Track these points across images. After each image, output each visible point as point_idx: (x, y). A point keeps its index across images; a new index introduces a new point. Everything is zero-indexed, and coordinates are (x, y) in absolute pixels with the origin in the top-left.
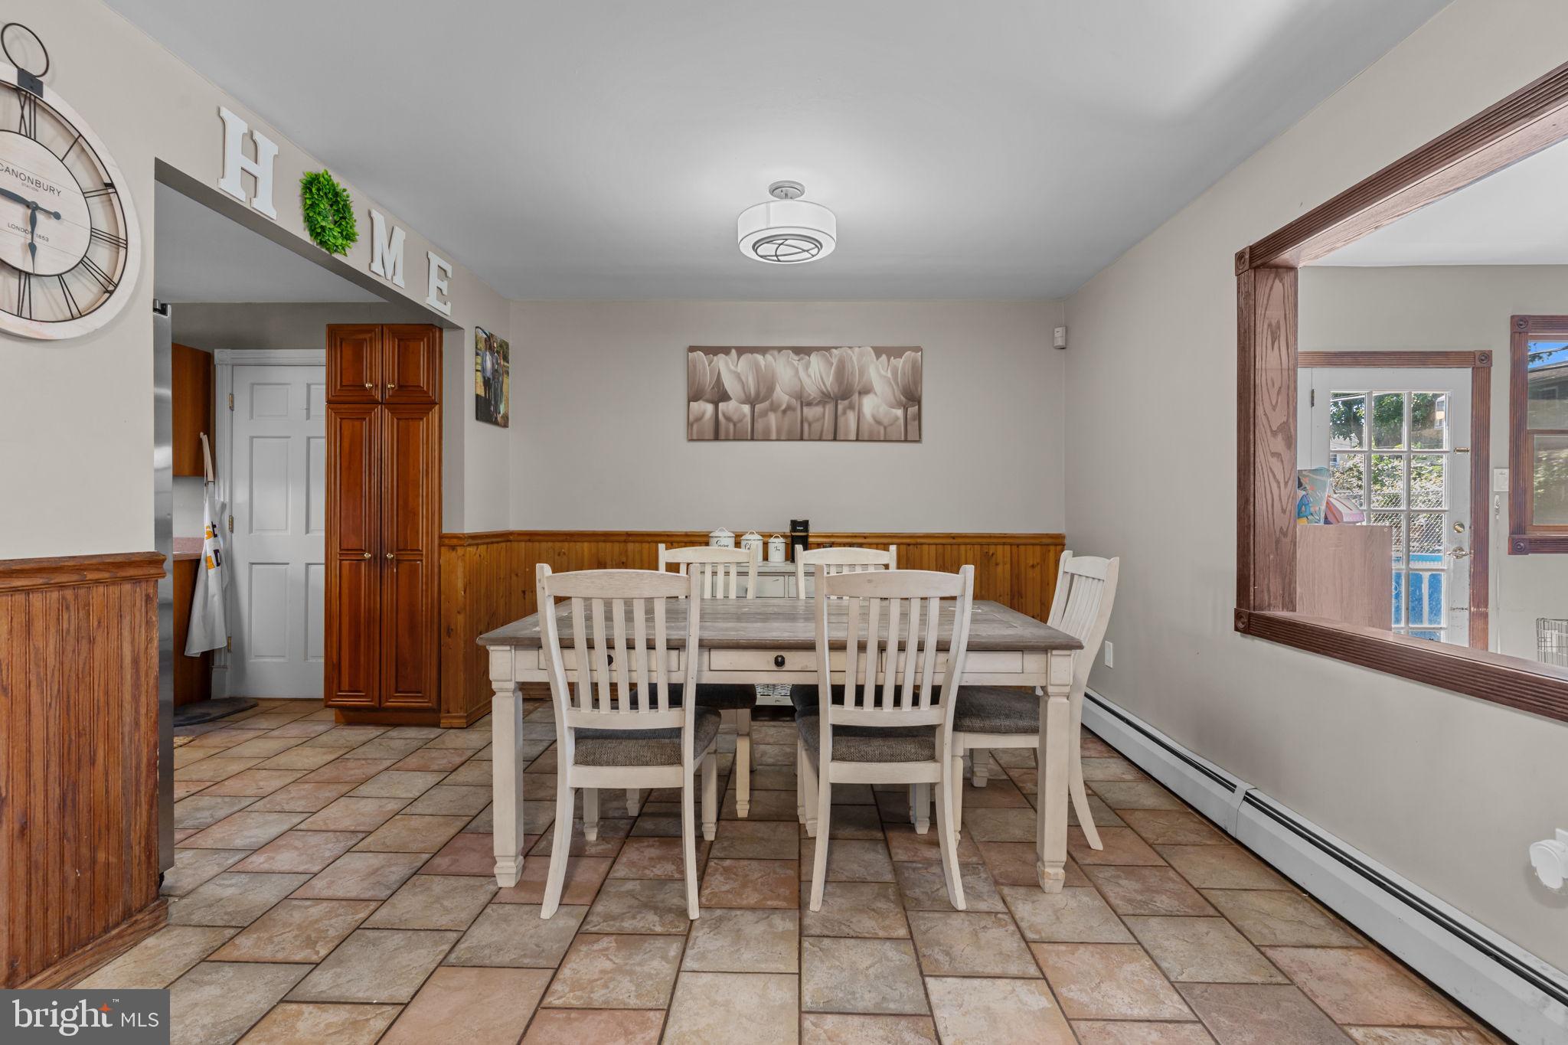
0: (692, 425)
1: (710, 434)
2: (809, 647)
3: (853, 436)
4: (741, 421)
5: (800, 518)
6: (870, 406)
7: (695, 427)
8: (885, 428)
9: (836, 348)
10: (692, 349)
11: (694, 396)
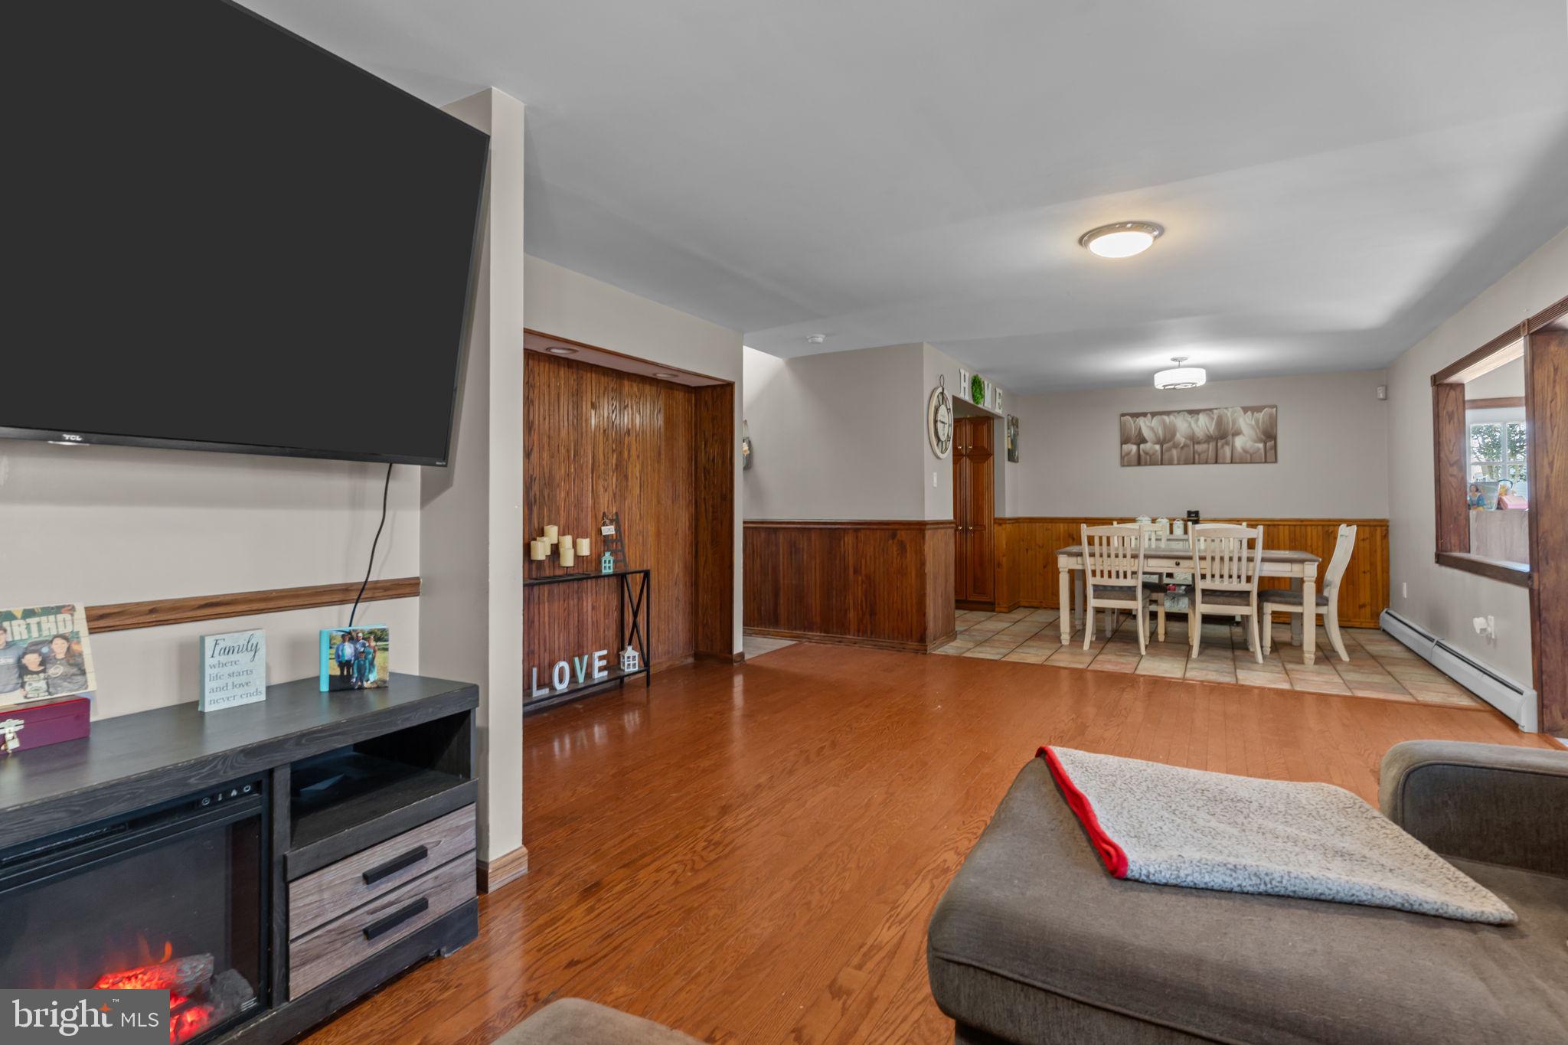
0: (1124, 457)
1: (1136, 461)
2: (1190, 558)
3: (1229, 460)
4: (1154, 454)
5: (1193, 510)
6: (1239, 442)
7: (1126, 458)
8: (1251, 455)
9: (1216, 409)
10: (1123, 415)
11: (1125, 441)
